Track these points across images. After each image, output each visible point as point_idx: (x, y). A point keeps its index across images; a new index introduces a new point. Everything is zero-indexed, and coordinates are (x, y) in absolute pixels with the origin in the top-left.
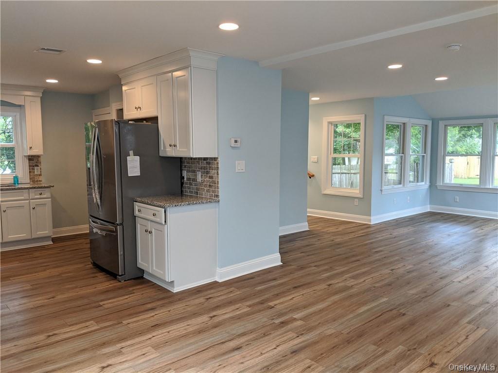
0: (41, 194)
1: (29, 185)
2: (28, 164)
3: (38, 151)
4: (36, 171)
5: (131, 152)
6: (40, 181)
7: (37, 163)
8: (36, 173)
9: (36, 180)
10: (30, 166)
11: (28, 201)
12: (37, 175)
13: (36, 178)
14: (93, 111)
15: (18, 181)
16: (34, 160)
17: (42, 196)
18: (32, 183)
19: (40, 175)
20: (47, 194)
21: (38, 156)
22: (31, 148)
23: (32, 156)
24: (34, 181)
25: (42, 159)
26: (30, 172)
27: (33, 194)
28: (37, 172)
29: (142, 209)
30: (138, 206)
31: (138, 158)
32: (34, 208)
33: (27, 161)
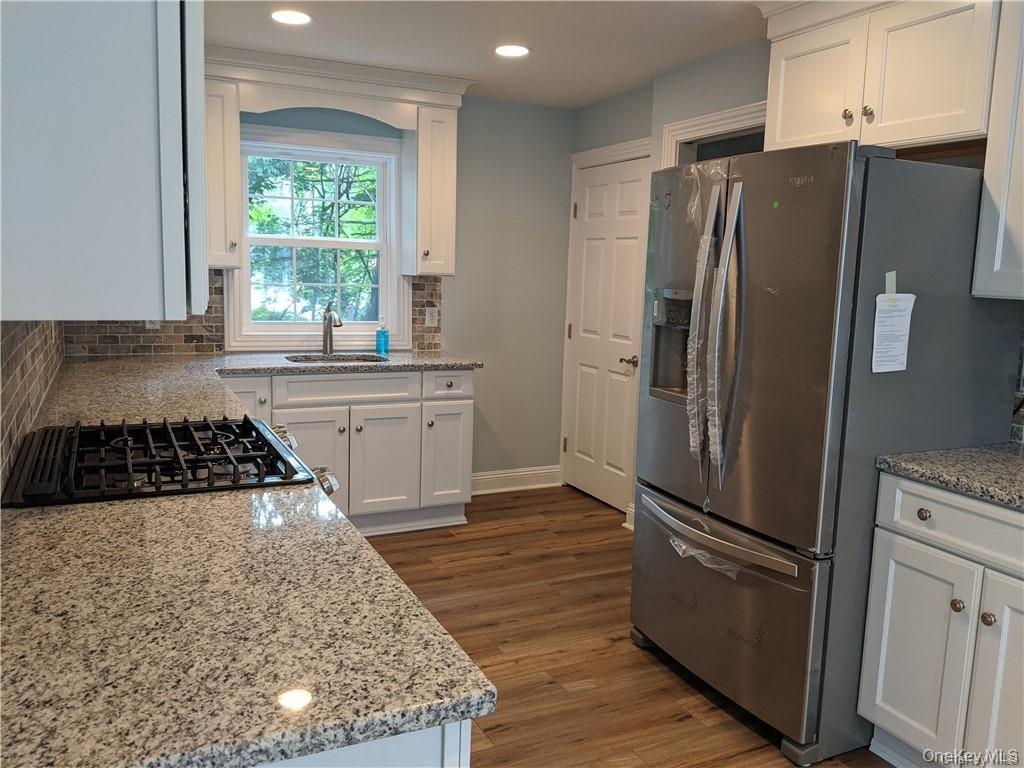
0: (450, 386)
1: (410, 355)
2: (411, 300)
3: (442, 264)
4: (427, 317)
5: (891, 278)
6: (436, 346)
7: (432, 295)
8: (428, 324)
9: (427, 342)
10: (415, 304)
11: (419, 404)
12: (429, 330)
13: (428, 339)
14: (573, 156)
15: (386, 343)
16: (424, 289)
17: (453, 392)
18: (416, 350)
19: (437, 330)
20: (465, 385)
21: (436, 279)
22: (427, 254)
23: (421, 277)
24: (421, 347)
25: (444, 288)
26: (414, 321)
27: (433, 385)
28: (432, 321)
29: (935, 511)
30: (904, 492)
31: (908, 300)
32: (431, 425)
33: (408, 290)
